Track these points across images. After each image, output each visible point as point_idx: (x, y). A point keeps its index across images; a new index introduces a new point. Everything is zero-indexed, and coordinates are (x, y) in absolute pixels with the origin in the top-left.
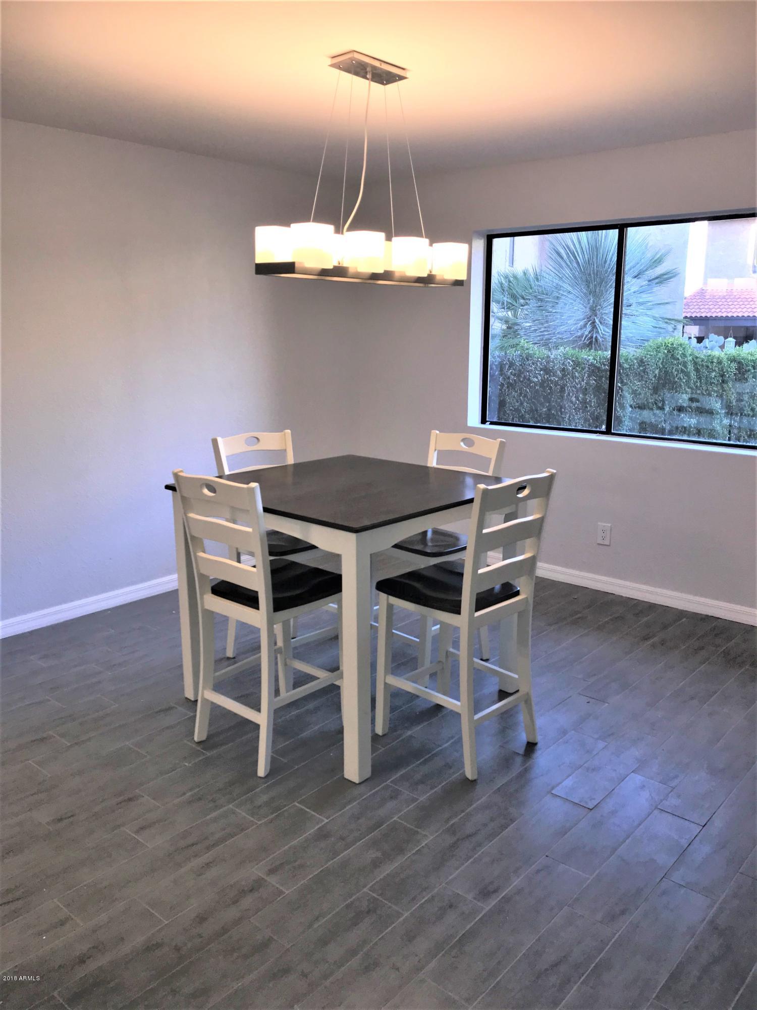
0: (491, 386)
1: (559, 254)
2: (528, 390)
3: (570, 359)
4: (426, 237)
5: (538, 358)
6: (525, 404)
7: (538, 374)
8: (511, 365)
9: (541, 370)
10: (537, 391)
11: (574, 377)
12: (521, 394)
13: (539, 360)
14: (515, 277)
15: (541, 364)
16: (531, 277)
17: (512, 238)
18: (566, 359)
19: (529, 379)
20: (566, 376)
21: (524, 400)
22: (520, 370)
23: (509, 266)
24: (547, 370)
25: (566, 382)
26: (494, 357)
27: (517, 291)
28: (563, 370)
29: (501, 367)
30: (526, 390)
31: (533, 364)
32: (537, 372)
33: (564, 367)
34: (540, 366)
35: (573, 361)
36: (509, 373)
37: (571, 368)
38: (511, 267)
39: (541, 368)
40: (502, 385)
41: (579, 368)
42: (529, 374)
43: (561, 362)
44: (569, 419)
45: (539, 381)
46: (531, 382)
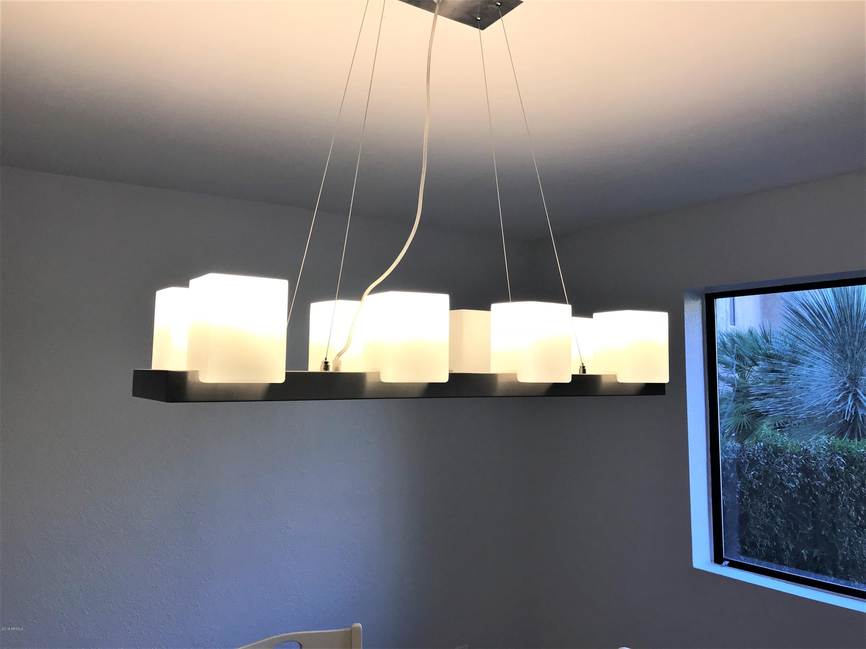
0: (726, 493)
1: (797, 313)
2: (781, 499)
3: (839, 454)
4: (569, 304)
5: (792, 453)
6: (779, 519)
7: (794, 476)
8: (753, 463)
9: (799, 470)
10: (794, 500)
11: (850, 482)
12: (771, 505)
13: (794, 456)
14: (739, 336)
15: (797, 462)
16: (759, 336)
17: (732, 298)
18: (834, 454)
19: (781, 484)
20: (837, 480)
21: (777, 514)
22: (766, 472)
23: (731, 324)
24: (806, 471)
25: (839, 488)
26: (726, 453)
27: (744, 352)
28: (831, 471)
29: (739, 466)
30: (778, 499)
31: (786, 462)
32: (792, 474)
33: (833, 467)
34: (795, 466)
35: (844, 457)
36: (750, 476)
37: (843, 468)
38: (733, 325)
39: (797, 469)
40: (742, 494)
41: (856, 468)
42: (781, 477)
43: (828, 459)
44: (849, 544)
45: (796, 486)
46: (786, 488)
